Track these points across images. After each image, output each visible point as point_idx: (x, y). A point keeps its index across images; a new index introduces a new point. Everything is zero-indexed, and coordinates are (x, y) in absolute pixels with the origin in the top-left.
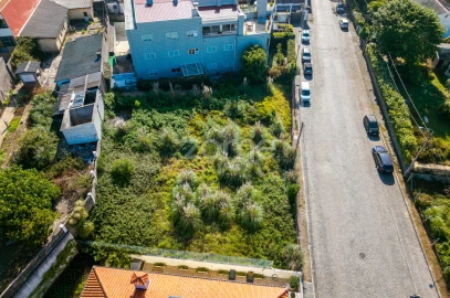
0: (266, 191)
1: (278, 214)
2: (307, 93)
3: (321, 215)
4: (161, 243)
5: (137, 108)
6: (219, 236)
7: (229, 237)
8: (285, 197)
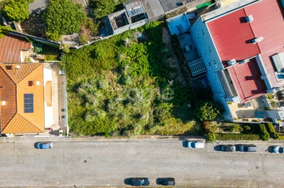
0: (104, 122)
1: (94, 128)
2: (193, 146)
3: (103, 146)
4: (71, 81)
5: (147, 44)
6: (79, 103)
7: (79, 108)
8: (104, 131)
